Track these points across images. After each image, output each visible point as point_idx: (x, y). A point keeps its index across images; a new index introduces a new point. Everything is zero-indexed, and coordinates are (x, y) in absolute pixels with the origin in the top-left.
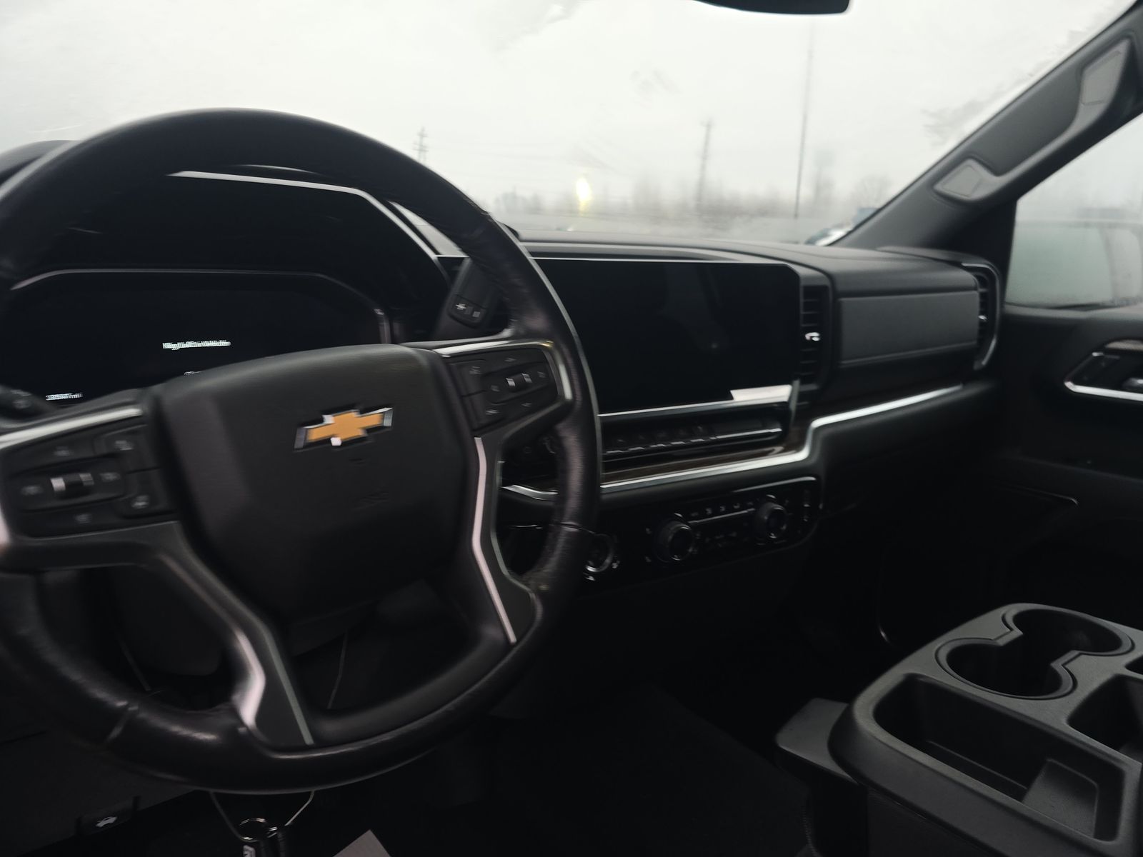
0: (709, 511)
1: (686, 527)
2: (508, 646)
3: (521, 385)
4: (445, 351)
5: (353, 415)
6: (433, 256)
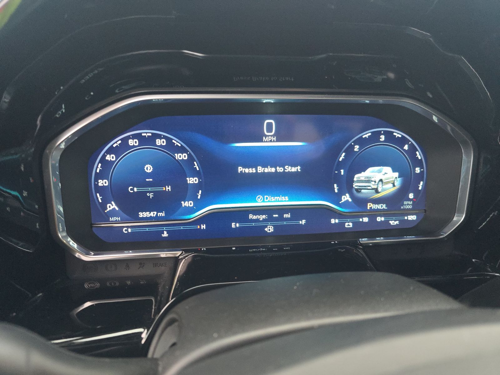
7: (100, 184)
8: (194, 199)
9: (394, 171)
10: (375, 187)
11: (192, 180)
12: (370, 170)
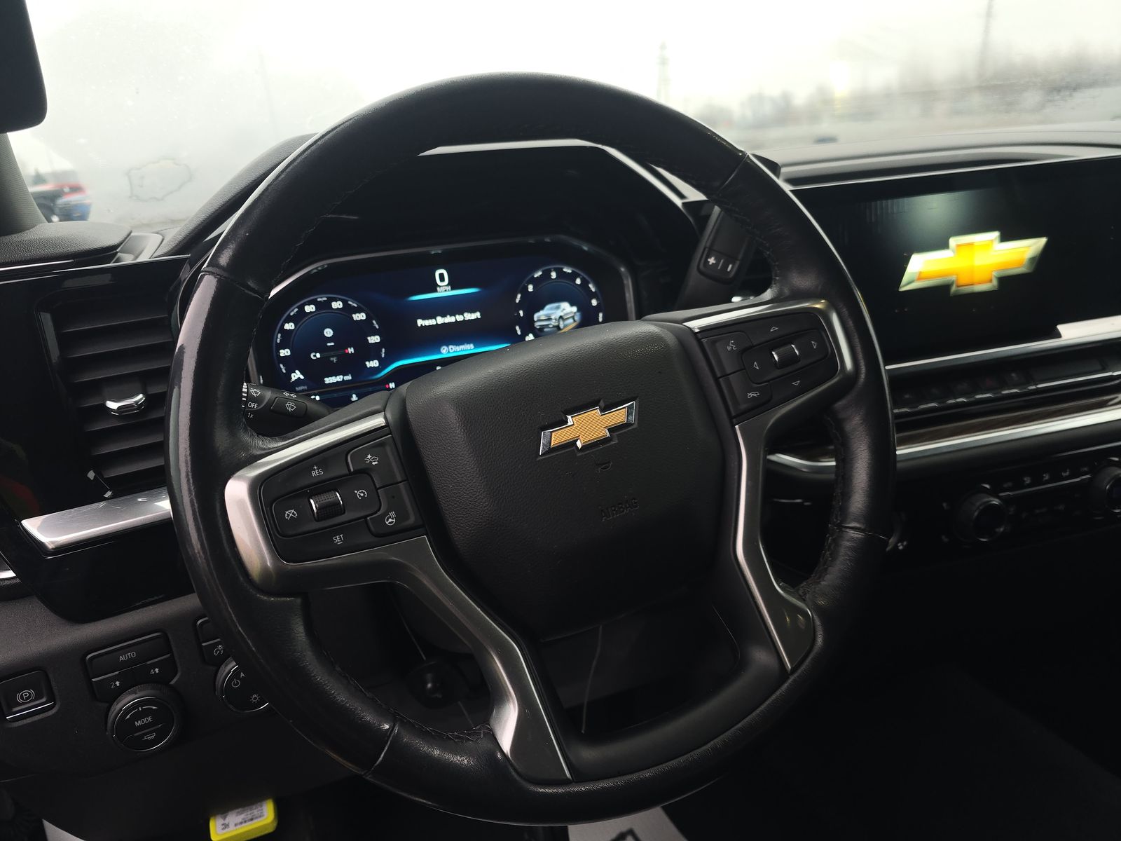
0: (1028, 480)
1: (996, 502)
2: (783, 674)
3: (789, 360)
4: (696, 325)
5: (596, 412)
6: (678, 202)
7: (281, 355)
8: (378, 358)
9: (572, 305)
10: (556, 324)
11: (374, 339)
12: (548, 307)
